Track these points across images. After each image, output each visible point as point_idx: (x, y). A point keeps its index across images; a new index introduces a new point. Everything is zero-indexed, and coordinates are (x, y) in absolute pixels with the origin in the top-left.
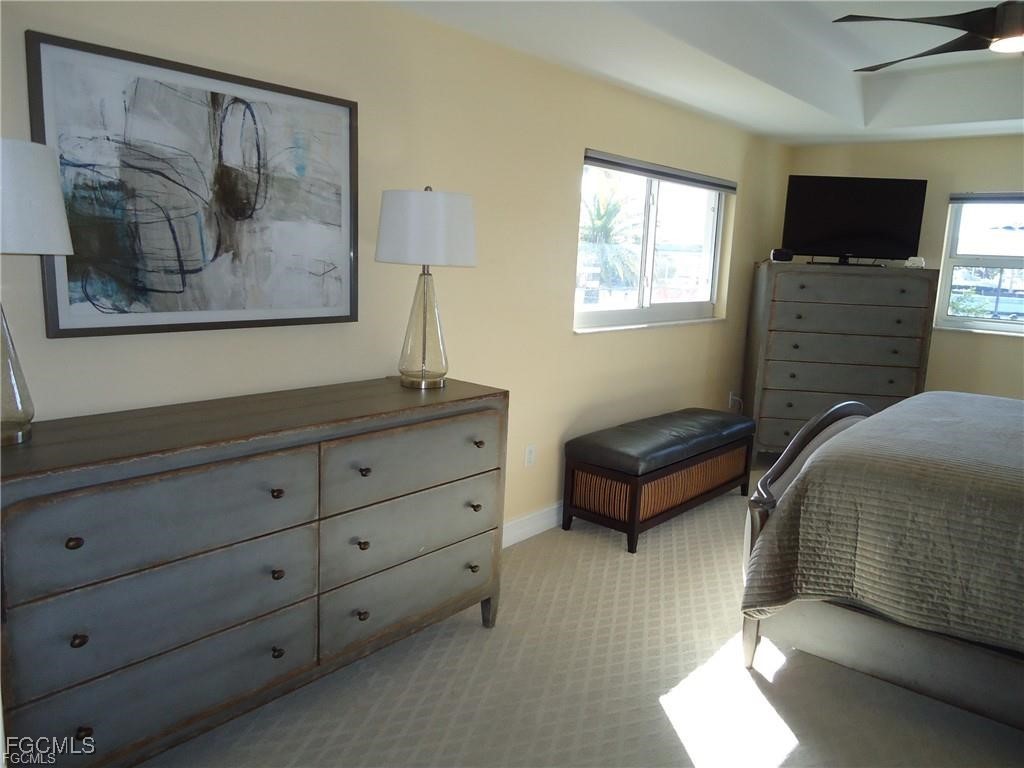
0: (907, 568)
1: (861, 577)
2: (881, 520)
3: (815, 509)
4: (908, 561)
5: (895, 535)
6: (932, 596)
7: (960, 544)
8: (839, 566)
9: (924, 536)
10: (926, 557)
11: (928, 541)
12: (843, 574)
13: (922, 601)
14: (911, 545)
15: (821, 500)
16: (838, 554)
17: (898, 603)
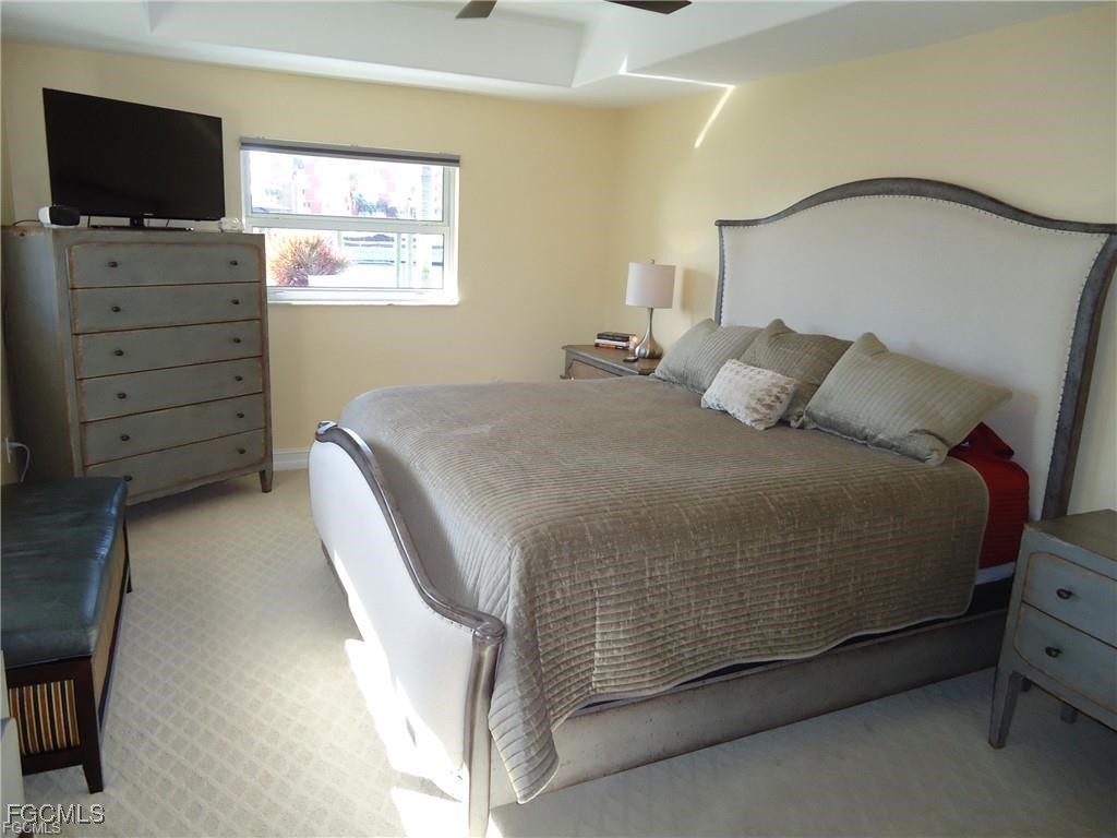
0: (650, 633)
1: (600, 667)
2: (621, 591)
3: (549, 610)
4: (650, 625)
5: (636, 601)
6: (670, 651)
7: (694, 584)
8: (578, 666)
9: (663, 590)
10: (666, 612)
11: (665, 594)
12: (583, 673)
13: (664, 661)
14: (652, 606)
15: (552, 593)
16: (576, 653)
17: (643, 675)
